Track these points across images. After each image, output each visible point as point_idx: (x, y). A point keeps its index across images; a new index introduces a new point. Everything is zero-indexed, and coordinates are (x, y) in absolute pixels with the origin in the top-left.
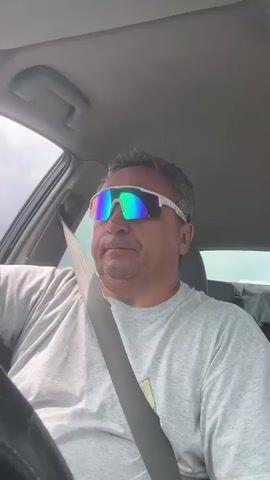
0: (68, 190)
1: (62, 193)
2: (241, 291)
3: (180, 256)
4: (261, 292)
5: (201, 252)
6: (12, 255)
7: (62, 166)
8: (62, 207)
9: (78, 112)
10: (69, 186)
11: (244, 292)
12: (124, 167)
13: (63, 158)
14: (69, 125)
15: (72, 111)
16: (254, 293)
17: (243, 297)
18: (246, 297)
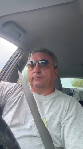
0: (19, 60)
2: (73, 91)
4: (79, 91)
5: (60, 79)
6: (3, 79)
7: (17, 52)
8: (18, 64)
9: (22, 35)
10: (20, 58)
11: (74, 91)
12: (37, 52)
13: (18, 50)
14: (19, 39)
15: (20, 35)
16: (77, 91)
17: (73, 93)
18: (74, 93)
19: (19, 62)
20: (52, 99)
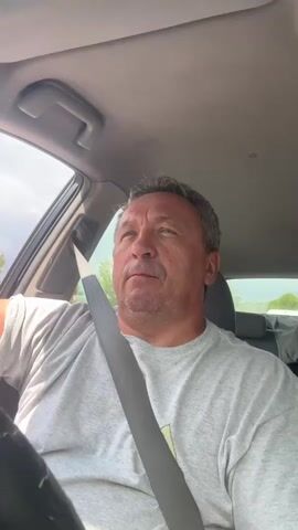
1: (75, 217)
2: (273, 323)
3: (206, 287)
4: (295, 325)
6: (20, 287)
7: (74, 188)
8: (75, 233)
9: (90, 128)
10: (82, 210)
11: (277, 324)
13: (75, 180)
14: (80, 143)
15: (83, 127)
16: (288, 325)
17: (274, 330)
18: (278, 330)
19: (80, 224)
20: (194, 360)
